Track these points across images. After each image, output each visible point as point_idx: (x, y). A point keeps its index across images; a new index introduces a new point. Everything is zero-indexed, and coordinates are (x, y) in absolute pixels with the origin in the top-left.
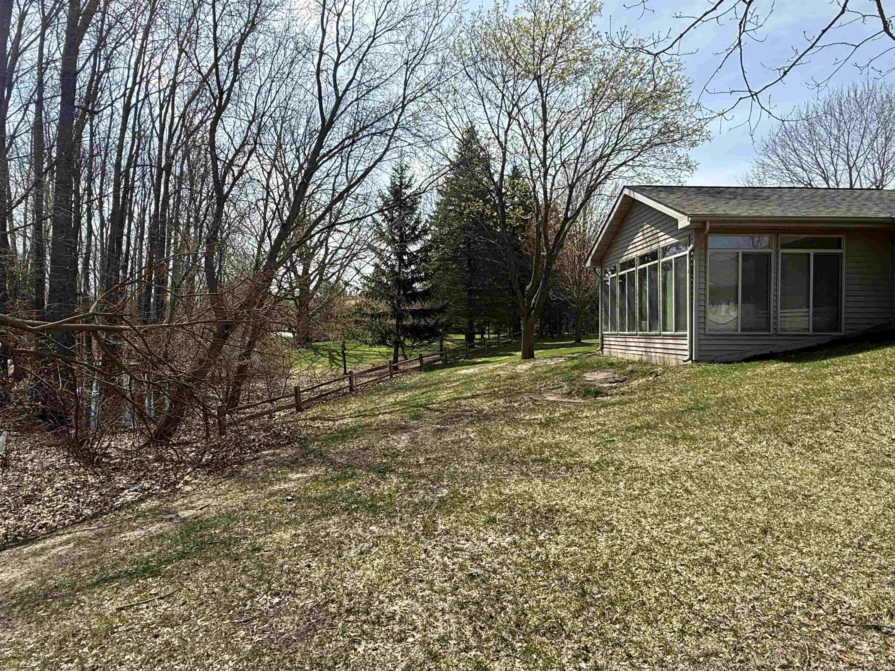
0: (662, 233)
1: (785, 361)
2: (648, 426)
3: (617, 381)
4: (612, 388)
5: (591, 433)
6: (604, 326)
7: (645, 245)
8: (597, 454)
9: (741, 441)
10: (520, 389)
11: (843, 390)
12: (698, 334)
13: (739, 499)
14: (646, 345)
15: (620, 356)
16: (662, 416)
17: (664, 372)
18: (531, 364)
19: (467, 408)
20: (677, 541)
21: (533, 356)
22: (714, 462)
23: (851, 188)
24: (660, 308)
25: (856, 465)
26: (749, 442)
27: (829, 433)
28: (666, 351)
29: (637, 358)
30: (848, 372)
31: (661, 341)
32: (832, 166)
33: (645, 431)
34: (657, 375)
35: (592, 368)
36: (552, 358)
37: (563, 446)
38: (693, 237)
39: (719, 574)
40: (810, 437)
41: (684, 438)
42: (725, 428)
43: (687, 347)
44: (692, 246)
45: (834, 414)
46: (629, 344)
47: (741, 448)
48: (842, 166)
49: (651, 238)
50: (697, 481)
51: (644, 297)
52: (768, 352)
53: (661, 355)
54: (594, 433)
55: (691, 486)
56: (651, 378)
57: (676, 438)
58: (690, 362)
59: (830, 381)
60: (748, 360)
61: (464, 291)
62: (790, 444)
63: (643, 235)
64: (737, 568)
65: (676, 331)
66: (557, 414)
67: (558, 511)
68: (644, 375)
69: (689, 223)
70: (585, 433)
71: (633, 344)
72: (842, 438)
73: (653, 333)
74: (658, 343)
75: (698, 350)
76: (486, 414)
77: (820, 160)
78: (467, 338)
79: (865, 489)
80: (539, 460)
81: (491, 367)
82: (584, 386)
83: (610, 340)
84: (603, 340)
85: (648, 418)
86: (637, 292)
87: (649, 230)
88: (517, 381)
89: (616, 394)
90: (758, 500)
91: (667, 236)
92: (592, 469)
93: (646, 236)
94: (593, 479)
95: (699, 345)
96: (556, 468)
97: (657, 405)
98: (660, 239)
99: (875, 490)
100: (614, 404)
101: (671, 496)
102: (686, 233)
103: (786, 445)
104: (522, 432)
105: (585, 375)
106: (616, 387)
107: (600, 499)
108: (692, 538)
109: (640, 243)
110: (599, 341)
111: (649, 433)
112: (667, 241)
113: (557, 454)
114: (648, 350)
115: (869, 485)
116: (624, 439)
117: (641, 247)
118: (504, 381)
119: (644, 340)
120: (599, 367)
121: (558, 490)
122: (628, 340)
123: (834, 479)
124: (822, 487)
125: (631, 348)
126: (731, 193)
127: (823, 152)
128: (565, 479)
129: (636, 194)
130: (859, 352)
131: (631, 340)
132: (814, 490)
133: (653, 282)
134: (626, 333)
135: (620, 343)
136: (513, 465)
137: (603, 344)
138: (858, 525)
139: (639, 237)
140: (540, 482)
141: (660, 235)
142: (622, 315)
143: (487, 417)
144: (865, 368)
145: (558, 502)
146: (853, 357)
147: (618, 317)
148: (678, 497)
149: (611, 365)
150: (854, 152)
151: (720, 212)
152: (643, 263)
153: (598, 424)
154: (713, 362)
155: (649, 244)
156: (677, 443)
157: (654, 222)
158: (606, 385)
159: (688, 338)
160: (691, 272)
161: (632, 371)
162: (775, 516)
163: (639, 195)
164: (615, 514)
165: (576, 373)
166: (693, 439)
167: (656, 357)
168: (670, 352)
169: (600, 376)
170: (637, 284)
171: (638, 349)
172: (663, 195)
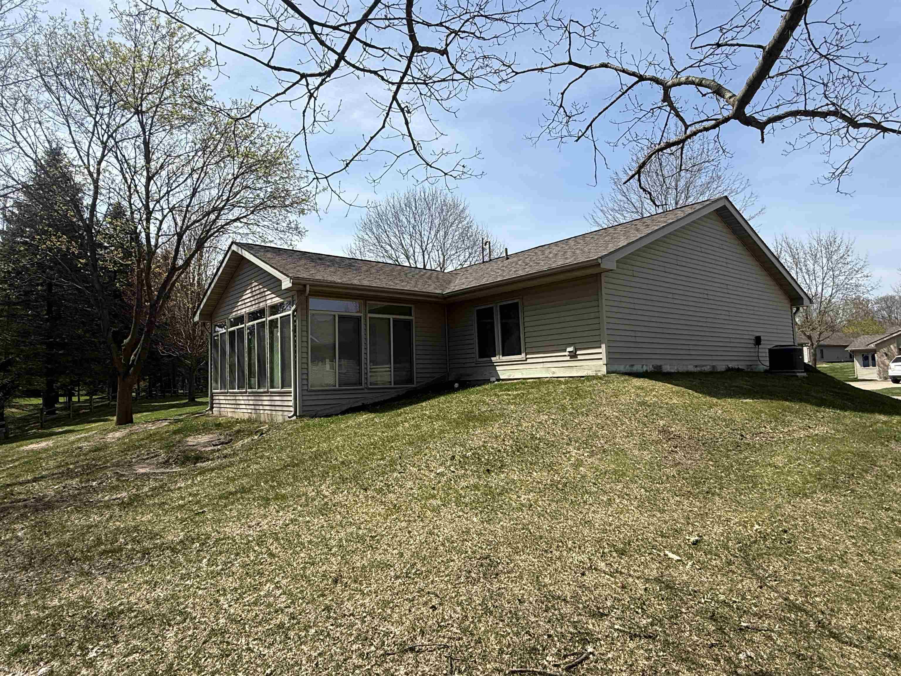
0: (269, 292)
1: (371, 412)
2: (244, 490)
3: (222, 443)
4: (214, 451)
5: (181, 507)
6: (214, 385)
7: (253, 303)
8: (182, 530)
9: (327, 494)
10: (104, 463)
11: (408, 435)
12: (302, 390)
13: (317, 552)
14: (255, 403)
15: (230, 415)
16: (259, 476)
17: (269, 430)
18: (127, 431)
19: (22, 497)
20: (254, 614)
21: (131, 421)
22: (301, 519)
23: (425, 268)
24: (268, 366)
25: (411, 501)
26: (333, 493)
27: (395, 474)
28: (273, 408)
29: (246, 416)
30: (413, 418)
31: (268, 398)
32: (411, 248)
33: (239, 495)
34: (262, 434)
35: (196, 431)
36: (153, 422)
37: (143, 528)
38: (295, 298)
39: (290, 638)
40: (382, 481)
41: (276, 498)
42: (314, 482)
43: (291, 404)
44: (294, 307)
45: (400, 458)
46: (238, 402)
47: (326, 500)
48: (418, 249)
49: (259, 296)
50: (282, 542)
51: (253, 355)
52: (360, 404)
53: (269, 412)
54: (183, 506)
55: (276, 548)
56: (256, 437)
57: (268, 499)
58: (295, 418)
59: (400, 428)
60: (343, 413)
61: (42, 344)
62: (366, 490)
63: (251, 292)
64: (307, 628)
65: (282, 388)
66: (146, 489)
67: (122, 612)
68: (250, 434)
69: (290, 285)
70: (173, 508)
71: (242, 402)
72: (404, 478)
73: (262, 390)
74: (266, 400)
75: (302, 406)
76: (49, 502)
77: (403, 241)
78: (45, 403)
79: (415, 521)
80: (110, 551)
81: (72, 437)
82: (184, 452)
83: (220, 399)
84: (212, 400)
85: (245, 481)
86: (246, 350)
87: (257, 288)
88: (102, 454)
89: (218, 457)
90: (334, 550)
91: (273, 296)
92: (173, 550)
93: (254, 293)
94: (172, 562)
95: (303, 401)
96: (129, 557)
97: (256, 466)
98: (268, 297)
99: (422, 520)
100: (212, 470)
101: (255, 564)
102: (290, 294)
103: (362, 491)
104: (95, 518)
105: (189, 439)
106: (219, 450)
107: (177, 585)
108: (269, 605)
109: (248, 300)
110: (208, 399)
111: (242, 498)
112: (274, 300)
113: (133, 540)
114: (257, 407)
115: (419, 517)
116: (215, 508)
117: (249, 304)
118: (85, 455)
119: (253, 398)
120: (206, 429)
121: (126, 586)
122: (237, 398)
123: (395, 516)
124: (385, 525)
125: (241, 407)
126: (331, 261)
127: (405, 236)
128: (137, 569)
129: (243, 251)
130: (423, 402)
131: (241, 398)
132: (379, 530)
133: (261, 340)
134: (236, 390)
135: (230, 402)
136: (70, 563)
137: (212, 404)
138: (407, 555)
139: (248, 294)
140: (104, 580)
141: (267, 293)
142: (232, 371)
143: (49, 506)
144: (425, 415)
145: (125, 600)
146: (419, 406)
147: (227, 374)
148: (261, 564)
149: (219, 426)
150: (425, 239)
151: (318, 277)
152: (252, 321)
153: (190, 495)
154: (313, 417)
155: (257, 302)
156: (269, 504)
157: (262, 281)
158: (207, 449)
159: (292, 394)
160: (295, 331)
161: (238, 431)
162: (347, 562)
163: (247, 253)
164: (191, 600)
165: (178, 437)
166: (284, 497)
167: (264, 414)
168: (277, 408)
169: (204, 439)
170: (246, 341)
171: (248, 407)
172: (269, 255)
